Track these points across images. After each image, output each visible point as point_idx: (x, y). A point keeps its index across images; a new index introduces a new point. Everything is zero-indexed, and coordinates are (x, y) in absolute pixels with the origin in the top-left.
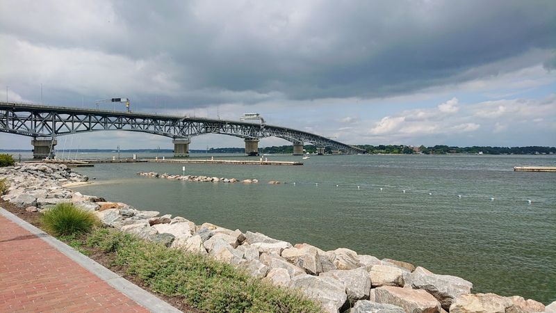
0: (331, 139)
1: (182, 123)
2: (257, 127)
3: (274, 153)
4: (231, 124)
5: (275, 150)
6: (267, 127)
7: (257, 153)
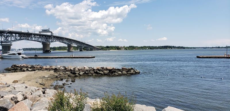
0: (86, 43)
1: (6, 34)
2: (49, 37)
3: (55, 50)
4: (35, 35)
5: (55, 49)
6: (54, 37)
7: (49, 50)
